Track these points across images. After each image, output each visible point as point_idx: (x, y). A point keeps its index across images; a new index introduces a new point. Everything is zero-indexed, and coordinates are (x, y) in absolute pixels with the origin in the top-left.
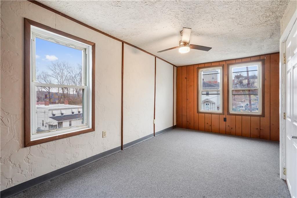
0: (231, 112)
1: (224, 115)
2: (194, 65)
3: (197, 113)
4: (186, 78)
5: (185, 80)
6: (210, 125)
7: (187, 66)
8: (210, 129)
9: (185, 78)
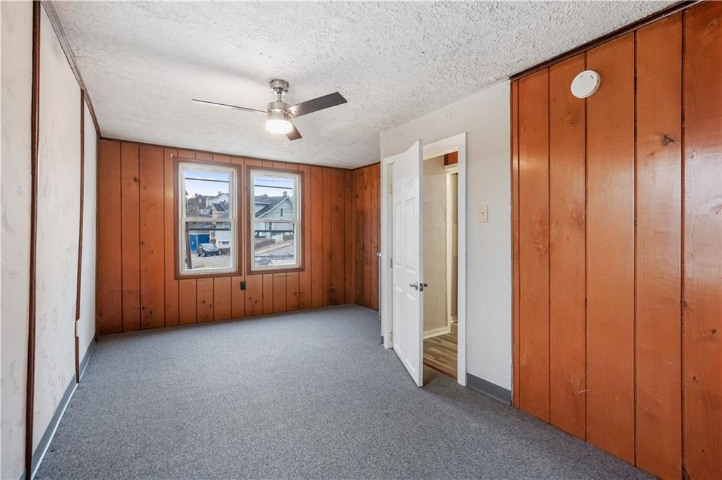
0: (256, 267)
1: (241, 275)
2: (164, 147)
3: (176, 279)
4: (135, 180)
5: (135, 186)
6: (210, 306)
7: (140, 146)
8: (211, 316)
9: (132, 178)
